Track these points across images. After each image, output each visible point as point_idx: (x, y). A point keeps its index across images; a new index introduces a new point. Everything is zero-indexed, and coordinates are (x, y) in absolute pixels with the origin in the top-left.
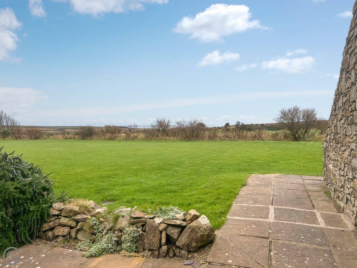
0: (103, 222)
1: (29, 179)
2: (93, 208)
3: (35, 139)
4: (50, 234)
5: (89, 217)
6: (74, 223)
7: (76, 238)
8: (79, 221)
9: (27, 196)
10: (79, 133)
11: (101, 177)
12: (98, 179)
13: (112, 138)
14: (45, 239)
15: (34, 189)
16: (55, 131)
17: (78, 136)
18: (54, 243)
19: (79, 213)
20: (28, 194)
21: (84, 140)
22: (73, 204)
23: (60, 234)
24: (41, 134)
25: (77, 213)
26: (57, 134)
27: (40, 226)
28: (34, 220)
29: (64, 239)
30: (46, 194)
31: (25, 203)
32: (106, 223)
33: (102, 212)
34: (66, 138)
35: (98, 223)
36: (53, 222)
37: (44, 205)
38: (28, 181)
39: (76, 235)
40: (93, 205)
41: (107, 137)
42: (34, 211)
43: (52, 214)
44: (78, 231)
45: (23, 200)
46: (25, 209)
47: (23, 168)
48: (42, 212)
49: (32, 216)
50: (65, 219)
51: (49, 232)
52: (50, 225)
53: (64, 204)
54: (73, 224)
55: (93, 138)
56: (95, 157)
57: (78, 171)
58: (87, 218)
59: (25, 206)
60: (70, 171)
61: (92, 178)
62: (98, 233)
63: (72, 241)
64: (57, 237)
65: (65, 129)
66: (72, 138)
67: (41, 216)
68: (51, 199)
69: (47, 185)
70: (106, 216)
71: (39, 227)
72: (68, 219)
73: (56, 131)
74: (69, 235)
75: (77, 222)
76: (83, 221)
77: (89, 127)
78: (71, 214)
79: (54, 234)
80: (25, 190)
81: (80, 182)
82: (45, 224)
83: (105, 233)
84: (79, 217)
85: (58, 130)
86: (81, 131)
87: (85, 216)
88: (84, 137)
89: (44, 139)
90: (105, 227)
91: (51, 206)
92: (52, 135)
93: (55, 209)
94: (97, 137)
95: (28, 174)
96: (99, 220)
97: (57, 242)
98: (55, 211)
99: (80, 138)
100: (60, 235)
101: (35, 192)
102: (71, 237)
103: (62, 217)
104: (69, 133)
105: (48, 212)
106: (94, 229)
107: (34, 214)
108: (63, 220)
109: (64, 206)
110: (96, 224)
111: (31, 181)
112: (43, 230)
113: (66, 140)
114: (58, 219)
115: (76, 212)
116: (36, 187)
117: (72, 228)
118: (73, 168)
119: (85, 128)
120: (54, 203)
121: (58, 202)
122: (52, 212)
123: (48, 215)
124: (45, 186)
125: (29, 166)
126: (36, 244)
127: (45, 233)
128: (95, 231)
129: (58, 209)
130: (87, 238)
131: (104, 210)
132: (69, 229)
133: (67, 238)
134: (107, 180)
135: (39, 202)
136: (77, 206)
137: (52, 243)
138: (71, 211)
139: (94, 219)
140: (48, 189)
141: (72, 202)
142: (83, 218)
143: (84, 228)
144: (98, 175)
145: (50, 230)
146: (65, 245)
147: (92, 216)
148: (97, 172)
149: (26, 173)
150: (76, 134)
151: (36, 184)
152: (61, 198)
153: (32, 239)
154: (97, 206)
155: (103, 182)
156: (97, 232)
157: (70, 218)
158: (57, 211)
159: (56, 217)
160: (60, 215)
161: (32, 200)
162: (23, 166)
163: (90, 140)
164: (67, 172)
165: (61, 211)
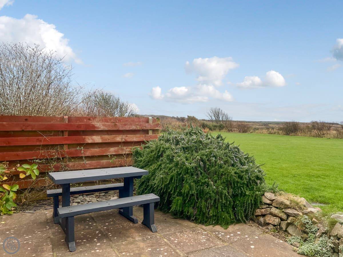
0: (317, 223)
1: (246, 167)
2: (305, 206)
3: (244, 132)
4: (262, 219)
5: (301, 214)
6: (285, 215)
7: (286, 231)
8: (290, 215)
9: (244, 181)
10: (283, 129)
11: (309, 176)
12: (306, 178)
13: (319, 135)
14: (257, 223)
15: (249, 176)
16: (259, 126)
17: (282, 131)
18: (266, 229)
19: (290, 208)
20: (245, 180)
21: (288, 136)
22: (284, 197)
23: (270, 222)
24: (248, 128)
25: (287, 207)
26: (262, 129)
27: (254, 210)
28: (249, 204)
29: (274, 228)
30: (259, 183)
31: (242, 187)
32: (319, 225)
33: (316, 212)
34: (270, 133)
35: (310, 222)
36: (264, 210)
37: (257, 193)
38: (245, 168)
39: (287, 228)
40: (305, 203)
41: (313, 133)
42: (249, 196)
43: (264, 202)
44: (288, 225)
45: (241, 184)
46: (242, 192)
47: (241, 156)
48: (255, 198)
49: (248, 200)
50: (276, 210)
51: (260, 217)
52: (262, 211)
53: (275, 196)
54: (284, 217)
55: (297, 134)
56: (301, 154)
57: (284, 166)
58: (298, 214)
59: (242, 190)
60: (276, 164)
61: (299, 175)
62: (311, 233)
63: (282, 233)
64: (268, 224)
65: (269, 124)
66: (276, 133)
67: (254, 201)
68: (263, 188)
69: (260, 175)
70: (321, 218)
71: (252, 211)
72: (278, 210)
73: (261, 126)
74: (280, 226)
75: (288, 216)
76: (294, 217)
77: (294, 122)
78: (282, 206)
79: (265, 220)
80: (243, 176)
81: (286, 177)
82: (258, 209)
83: (318, 235)
84: (289, 211)
85: (262, 125)
86: (285, 126)
87: (296, 212)
88: (288, 133)
89: (251, 133)
90: (318, 229)
91: (263, 195)
92: (258, 129)
93: (266, 198)
94: (302, 133)
95: (244, 162)
96: (312, 220)
97: (267, 229)
98: (267, 200)
99: (284, 133)
100: (271, 224)
101: (250, 179)
102: (281, 228)
103: (272, 207)
104: (273, 129)
105: (261, 199)
106: (306, 228)
107: (249, 198)
108: (274, 210)
109: (275, 197)
110: (308, 223)
111: (247, 169)
112: (256, 214)
113: (271, 135)
114: (269, 208)
115: (287, 205)
116: (251, 174)
117: (282, 220)
118: (278, 162)
119: (289, 124)
120: (266, 192)
121: (269, 192)
122: (264, 200)
123: (261, 202)
124: (258, 175)
125: (245, 155)
126: (250, 225)
127: (257, 218)
128: (307, 230)
129: (269, 199)
130: (298, 234)
131: (318, 211)
132: (280, 220)
133: (278, 228)
134: (315, 179)
135: (253, 189)
136: (288, 200)
137: (264, 228)
138: (282, 203)
139: (306, 217)
140: (261, 178)
141: (283, 195)
142: (294, 214)
143: (295, 223)
144: (305, 173)
145: (262, 216)
146: (276, 234)
147: (303, 214)
148: (304, 170)
149: (243, 162)
150: (280, 129)
151: (251, 172)
152: (272, 189)
153: (247, 219)
154: (309, 205)
155: (311, 181)
156: (309, 232)
157: (280, 210)
158: (268, 200)
159: (268, 206)
160: (271, 205)
161: (247, 186)
162: (240, 155)
163: (294, 136)
164: (273, 165)
165: (272, 201)
